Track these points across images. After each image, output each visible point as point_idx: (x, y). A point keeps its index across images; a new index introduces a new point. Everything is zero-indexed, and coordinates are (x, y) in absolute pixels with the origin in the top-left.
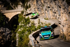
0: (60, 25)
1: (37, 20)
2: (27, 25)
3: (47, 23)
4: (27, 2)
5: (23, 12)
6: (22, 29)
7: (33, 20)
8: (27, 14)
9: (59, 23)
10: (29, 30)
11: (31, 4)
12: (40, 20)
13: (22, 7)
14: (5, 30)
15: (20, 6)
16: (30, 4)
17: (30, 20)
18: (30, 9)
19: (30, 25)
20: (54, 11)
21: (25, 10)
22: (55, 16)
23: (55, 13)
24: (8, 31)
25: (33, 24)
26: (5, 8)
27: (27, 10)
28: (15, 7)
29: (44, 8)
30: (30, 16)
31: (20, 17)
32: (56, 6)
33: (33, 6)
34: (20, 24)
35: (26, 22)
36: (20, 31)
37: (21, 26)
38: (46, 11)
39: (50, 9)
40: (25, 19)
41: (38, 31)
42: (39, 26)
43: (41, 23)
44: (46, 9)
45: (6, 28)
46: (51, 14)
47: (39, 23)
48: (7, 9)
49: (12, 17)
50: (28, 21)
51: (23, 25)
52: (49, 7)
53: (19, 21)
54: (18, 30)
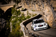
0: (44, 15)
1: (26, 11)
2: (19, 16)
3: (34, 14)
5: (15, 6)
6: (15, 19)
7: (23, 11)
8: (18, 7)
9: (43, 14)
10: (20, 19)
12: (29, 12)
13: (14, 2)
14: (2, 20)
17: (21, 12)
18: (20, 3)
19: (21, 16)
21: (17, 5)
22: (40, 8)
23: (40, 6)
25: (23, 15)
27: (18, 4)
29: (31, 3)
31: (13, 10)
33: (23, 1)
34: (13, 15)
35: (17, 13)
36: (13, 21)
37: (14, 17)
38: (33, 5)
39: (36, 3)
40: (17, 11)
41: (27, 20)
42: (28, 16)
43: (30, 14)
44: (33, 3)
45: (2, 19)
46: (36, 7)
47: (28, 14)
50: (19, 13)
51: (15, 15)
53: (12, 13)
54: (11, 20)
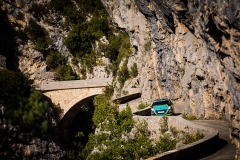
0: (236, 140)
1: (158, 118)
2: (123, 136)
3: (192, 132)
4: (128, 57)
5: (109, 91)
6: (105, 147)
7: (145, 117)
8: (123, 96)
9: (233, 135)
10: (128, 151)
11: (139, 66)
12: (169, 120)
13: (109, 73)
14: (47, 146)
15: (103, 68)
16: (135, 65)
17: (135, 117)
18: (134, 80)
19: (132, 134)
20: (216, 91)
21: (118, 85)
22: (221, 110)
23: (222, 98)
24: (55, 153)
25: (143, 132)
26: (52, 74)
27: (127, 82)
28: (83, 72)
29: (182, 81)
30: (134, 106)
31: (99, 106)
32: (224, 74)
33: (146, 71)
34: (98, 131)
35: (118, 123)
36: (97, 155)
37: (102, 138)
38: (191, 92)
39: (204, 83)
40: (117, 113)
41: (159, 156)
42: (165, 140)
43: (172, 130)
44: (190, 84)
45: (49, 142)
46: (205, 102)
47: (163, 131)
48: (57, 79)
49: (71, 105)
50: (125, 122)
51: (109, 133)
52: (201, 78)
53: (95, 119)
54: (90, 151)
